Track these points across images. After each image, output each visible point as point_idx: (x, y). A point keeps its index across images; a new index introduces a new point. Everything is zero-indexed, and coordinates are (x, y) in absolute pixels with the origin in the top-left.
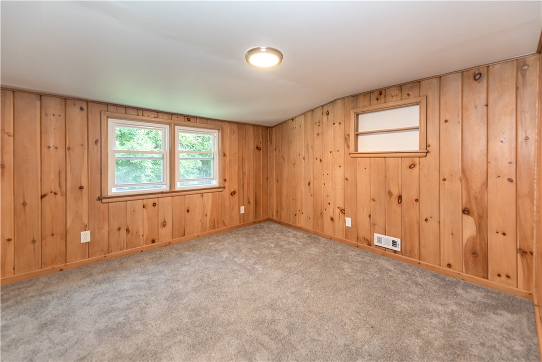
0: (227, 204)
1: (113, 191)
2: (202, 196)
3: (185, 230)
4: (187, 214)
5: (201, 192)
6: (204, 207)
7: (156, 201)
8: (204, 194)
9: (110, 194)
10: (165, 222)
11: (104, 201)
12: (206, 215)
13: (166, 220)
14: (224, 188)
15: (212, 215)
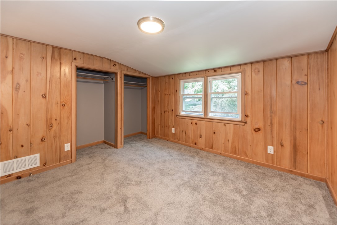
0: (249, 138)
1: (183, 113)
2: (225, 125)
3: (212, 145)
4: (214, 135)
5: (225, 122)
6: (226, 134)
7: (197, 121)
8: (226, 124)
9: (181, 115)
10: (201, 135)
11: (178, 117)
12: (228, 141)
13: (202, 134)
14: (246, 123)
15: (233, 142)
